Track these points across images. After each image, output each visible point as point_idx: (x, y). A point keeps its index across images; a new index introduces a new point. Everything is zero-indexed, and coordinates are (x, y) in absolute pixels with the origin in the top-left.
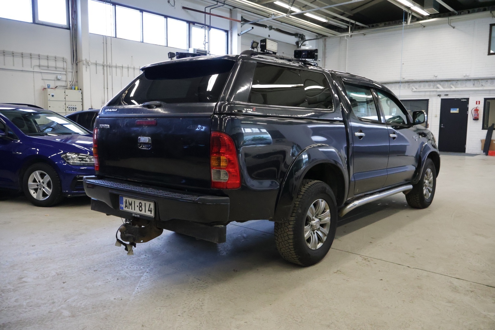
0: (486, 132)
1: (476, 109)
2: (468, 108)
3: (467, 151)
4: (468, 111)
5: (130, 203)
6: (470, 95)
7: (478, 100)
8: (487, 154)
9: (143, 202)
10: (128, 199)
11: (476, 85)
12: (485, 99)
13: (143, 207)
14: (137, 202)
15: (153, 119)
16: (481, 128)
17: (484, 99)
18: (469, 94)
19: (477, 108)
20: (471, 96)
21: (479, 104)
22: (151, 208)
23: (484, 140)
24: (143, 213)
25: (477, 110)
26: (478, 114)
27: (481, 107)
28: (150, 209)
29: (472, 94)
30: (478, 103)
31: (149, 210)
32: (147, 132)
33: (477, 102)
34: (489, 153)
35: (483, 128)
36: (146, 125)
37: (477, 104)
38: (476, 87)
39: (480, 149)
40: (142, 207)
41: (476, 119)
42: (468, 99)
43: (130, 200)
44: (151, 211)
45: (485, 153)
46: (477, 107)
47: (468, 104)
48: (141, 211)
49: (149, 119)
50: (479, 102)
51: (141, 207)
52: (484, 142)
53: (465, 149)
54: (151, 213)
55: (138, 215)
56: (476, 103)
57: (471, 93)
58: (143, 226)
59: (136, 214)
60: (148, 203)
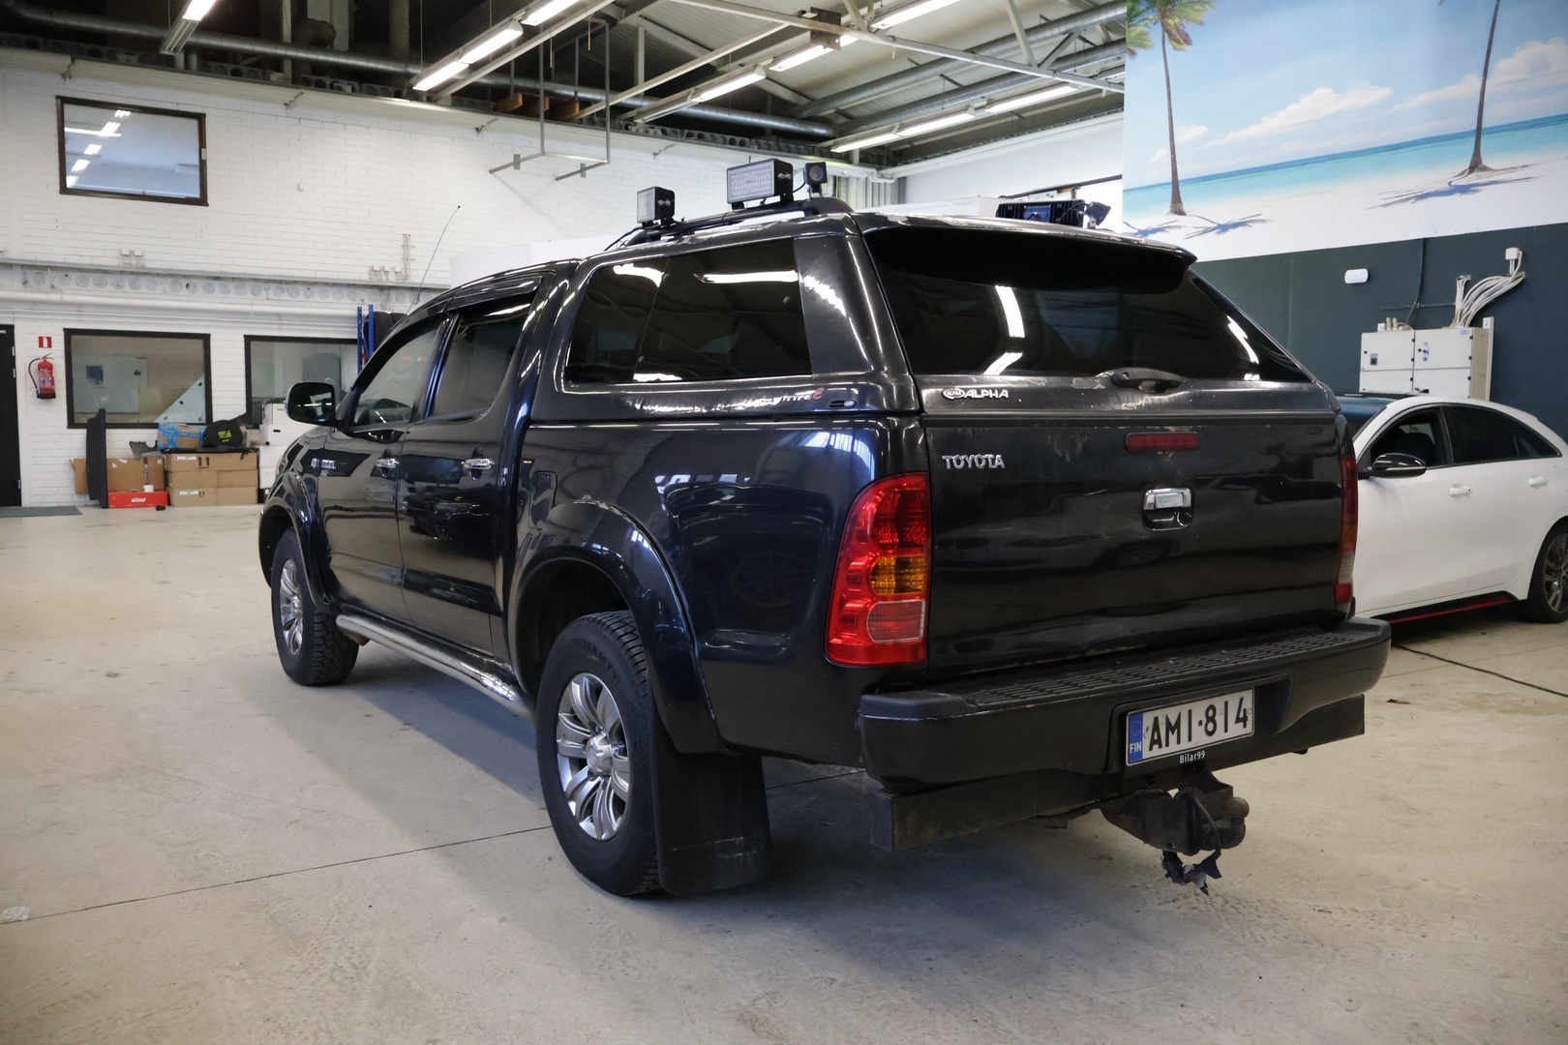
0: (81, 434)
1: (45, 361)
2: (13, 359)
3: (28, 499)
4: (14, 367)
5: (1173, 722)
6: (15, 316)
7: (45, 334)
8: (105, 505)
9: (1218, 702)
10: (1161, 714)
11: (31, 283)
12: (69, 333)
13: (1220, 719)
14: (1199, 709)
15: (1186, 429)
16: (65, 422)
17: (62, 333)
18: (13, 313)
19: (48, 360)
20: (23, 319)
21: (50, 346)
22: (1245, 710)
23: (81, 460)
24: (1220, 736)
25: (46, 366)
26: (53, 378)
27: (57, 355)
28: (1241, 715)
29: (23, 313)
30: (44, 342)
31: (1238, 720)
32: (1179, 472)
33: (41, 339)
34: (110, 500)
35: (72, 424)
36: (1171, 450)
37: (41, 345)
38: (32, 292)
39: (72, 490)
40: (1216, 718)
41: (46, 394)
42: (10, 329)
43: (1172, 713)
44: (1244, 720)
45: (96, 502)
46: (45, 357)
47: (13, 344)
48: (1210, 734)
49: (1172, 429)
50: (49, 339)
51: (1211, 719)
52: (83, 466)
53: (19, 491)
54: (1245, 726)
55: (1200, 750)
56: (37, 344)
57: (17, 308)
58: (1173, 793)
59: (1190, 753)
60: (1233, 700)
